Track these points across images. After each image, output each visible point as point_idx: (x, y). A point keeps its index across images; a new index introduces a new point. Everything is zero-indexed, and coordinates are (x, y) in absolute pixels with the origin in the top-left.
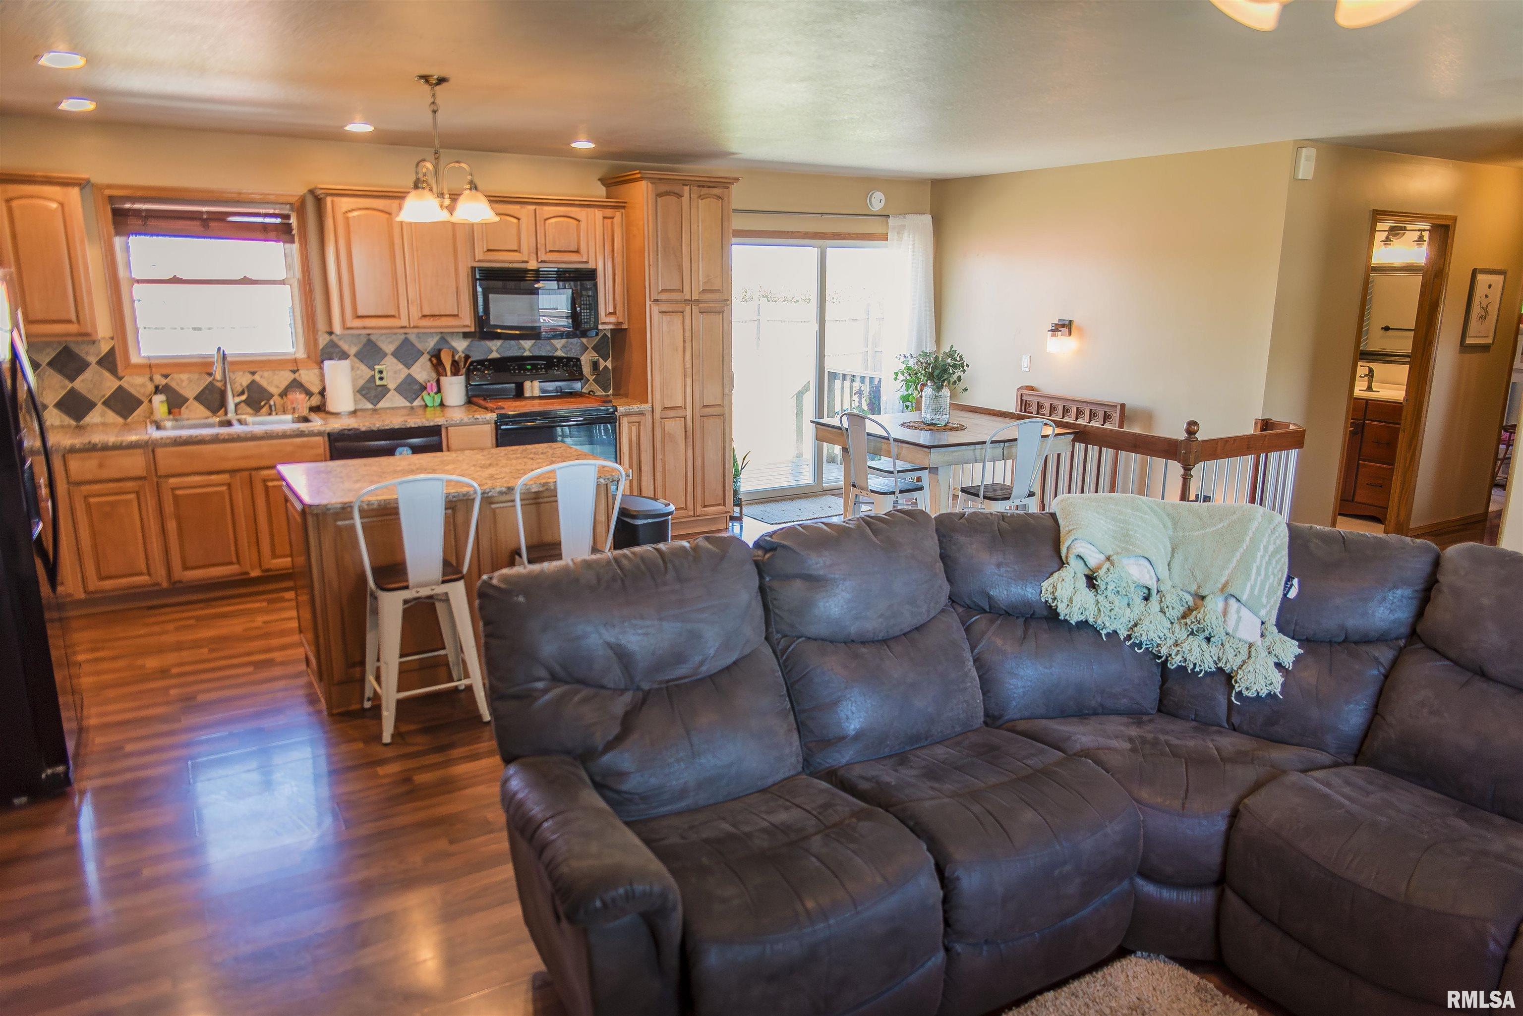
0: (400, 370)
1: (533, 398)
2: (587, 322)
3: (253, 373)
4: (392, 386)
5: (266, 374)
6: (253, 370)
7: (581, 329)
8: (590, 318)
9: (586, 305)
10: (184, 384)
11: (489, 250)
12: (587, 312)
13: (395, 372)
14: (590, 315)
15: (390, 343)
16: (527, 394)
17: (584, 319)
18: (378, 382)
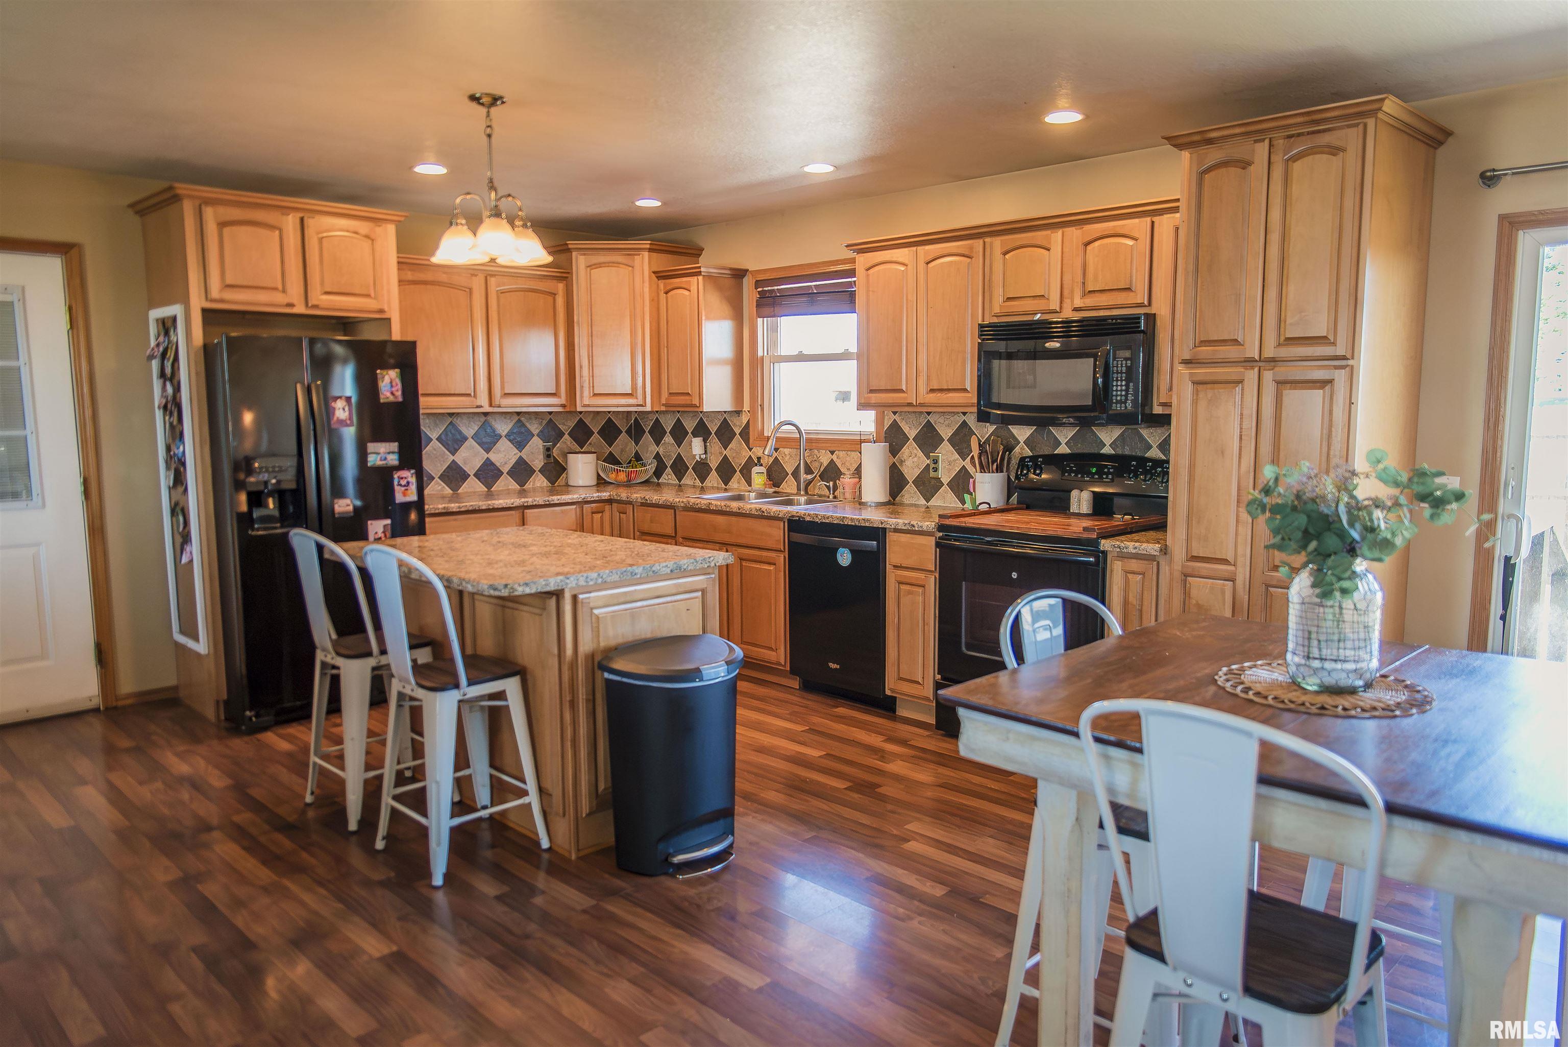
0: (954, 460)
1: (1079, 515)
2: (1120, 402)
3: (832, 453)
4: (945, 480)
5: (841, 454)
6: (832, 449)
7: (1110, 412)
8: (1126, 396)
9: (1121, 373)
10: (787, 458)
11: (1009, 299)
12: (1121, 386)
13: (950, 463)
14: (1127, 390)
15: (949, 426)
16: (1074, 508)
17: (1117, 396)
18: (932, 474)
